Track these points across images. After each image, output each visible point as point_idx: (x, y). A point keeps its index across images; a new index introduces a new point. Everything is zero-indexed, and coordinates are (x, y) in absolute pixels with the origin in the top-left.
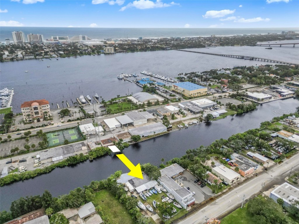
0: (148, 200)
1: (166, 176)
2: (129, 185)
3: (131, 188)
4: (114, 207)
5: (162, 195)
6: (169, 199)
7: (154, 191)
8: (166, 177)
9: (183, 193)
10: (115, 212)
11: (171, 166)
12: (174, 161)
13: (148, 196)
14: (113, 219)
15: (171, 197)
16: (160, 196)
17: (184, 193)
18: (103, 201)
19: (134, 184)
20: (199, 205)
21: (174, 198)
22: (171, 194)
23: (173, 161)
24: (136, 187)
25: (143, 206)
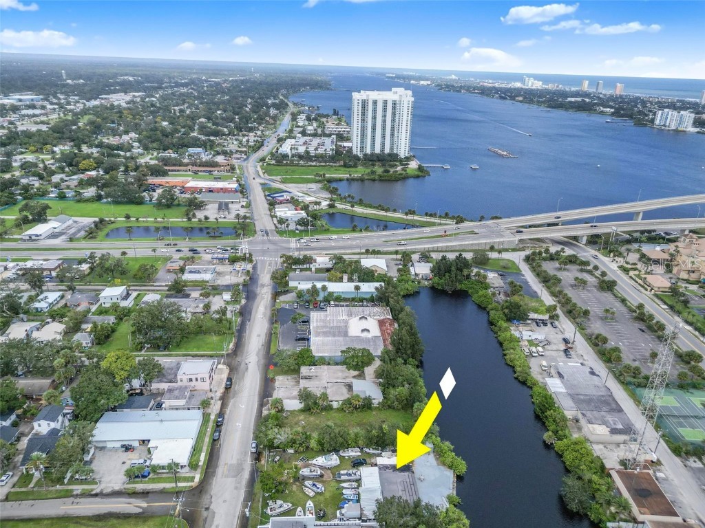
3: (383, 461)
13: (344, 485)
19: (394, 470)
24: (380, 468)
25: (320, 460)
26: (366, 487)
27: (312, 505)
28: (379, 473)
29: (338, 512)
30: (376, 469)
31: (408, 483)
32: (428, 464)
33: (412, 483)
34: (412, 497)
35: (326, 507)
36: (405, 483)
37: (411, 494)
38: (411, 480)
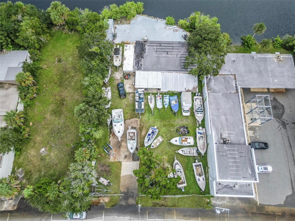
0: (147, 115)
1: (233, 77)
2: (130, 52)
3: (129, 65)
4: (69, 88)
5: (185, 122)
6: (192, 143)
7: (173, 102)
8: (229, 83)
9: (235, 162)
10: (62, 102)
11: (270, 56)
12: (291, 44)
13: (152, 106)
14: (48, 116)
15: (200, 143)
16: (178, 122)
17: (237, 166)
18: (60, 61)
19: (142, 57)
20: (255, 210)
21: (203, 152)
22: (206, 136)
23: (288, 42)
24: (139, 69)
25: (119, 128)
26: (160, 85)
27: (177, 138)
28: (144, 70)
29: (184, 114)
30: (137, 73)
31: (158, 47)
32: (127, 31)
33: (159, 45)
34: (175, 48)
35: (173, 126)
36: (158, 50)
37: (172, 48)
38: (155, 45)
